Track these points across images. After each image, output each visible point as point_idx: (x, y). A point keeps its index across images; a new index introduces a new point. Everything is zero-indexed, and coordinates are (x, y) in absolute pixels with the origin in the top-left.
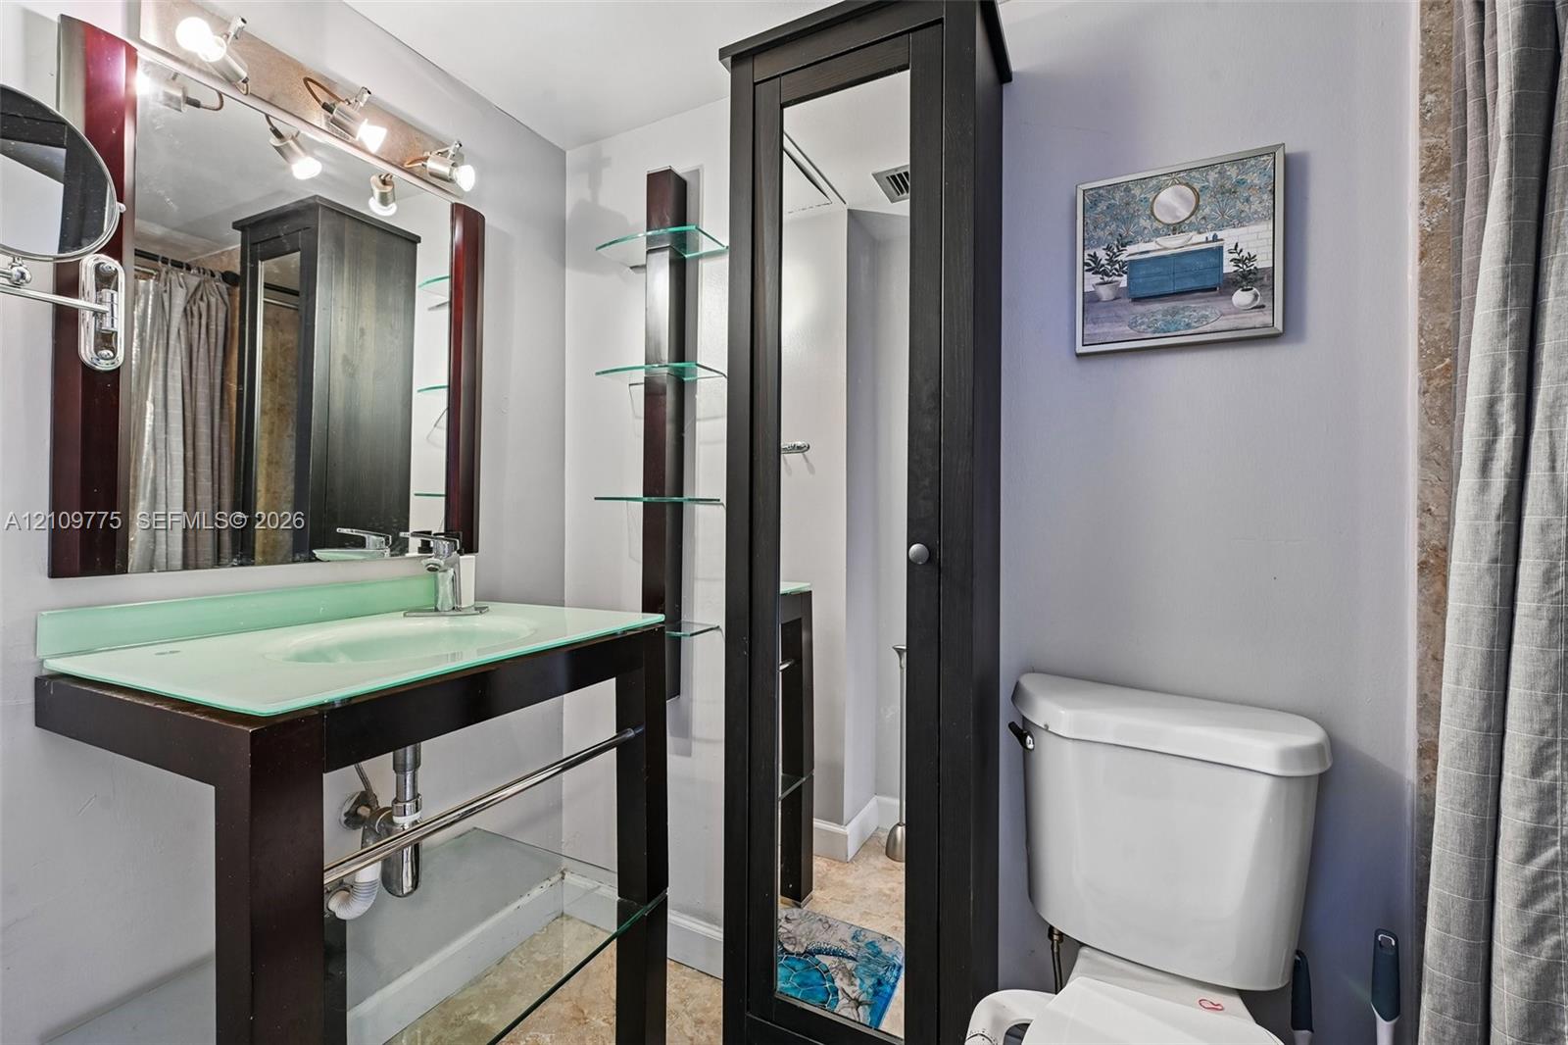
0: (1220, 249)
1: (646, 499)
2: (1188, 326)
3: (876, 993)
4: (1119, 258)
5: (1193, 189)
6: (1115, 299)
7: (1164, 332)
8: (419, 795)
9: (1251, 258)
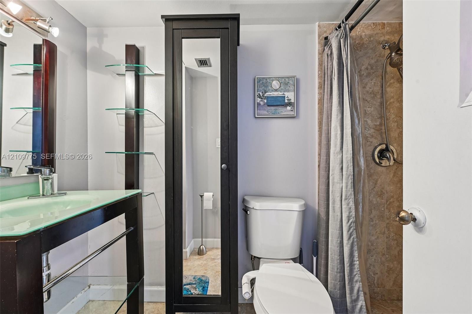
0: (285, 96)
1: (126, 153)
2: (279, 113)
3: (203, 291)
4: (265, 95)
5: (280, 82)
6: (264, 105)
7: (274, 114)
8: (49, 264)
9: (290, 100)
